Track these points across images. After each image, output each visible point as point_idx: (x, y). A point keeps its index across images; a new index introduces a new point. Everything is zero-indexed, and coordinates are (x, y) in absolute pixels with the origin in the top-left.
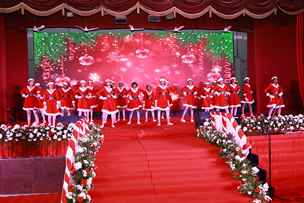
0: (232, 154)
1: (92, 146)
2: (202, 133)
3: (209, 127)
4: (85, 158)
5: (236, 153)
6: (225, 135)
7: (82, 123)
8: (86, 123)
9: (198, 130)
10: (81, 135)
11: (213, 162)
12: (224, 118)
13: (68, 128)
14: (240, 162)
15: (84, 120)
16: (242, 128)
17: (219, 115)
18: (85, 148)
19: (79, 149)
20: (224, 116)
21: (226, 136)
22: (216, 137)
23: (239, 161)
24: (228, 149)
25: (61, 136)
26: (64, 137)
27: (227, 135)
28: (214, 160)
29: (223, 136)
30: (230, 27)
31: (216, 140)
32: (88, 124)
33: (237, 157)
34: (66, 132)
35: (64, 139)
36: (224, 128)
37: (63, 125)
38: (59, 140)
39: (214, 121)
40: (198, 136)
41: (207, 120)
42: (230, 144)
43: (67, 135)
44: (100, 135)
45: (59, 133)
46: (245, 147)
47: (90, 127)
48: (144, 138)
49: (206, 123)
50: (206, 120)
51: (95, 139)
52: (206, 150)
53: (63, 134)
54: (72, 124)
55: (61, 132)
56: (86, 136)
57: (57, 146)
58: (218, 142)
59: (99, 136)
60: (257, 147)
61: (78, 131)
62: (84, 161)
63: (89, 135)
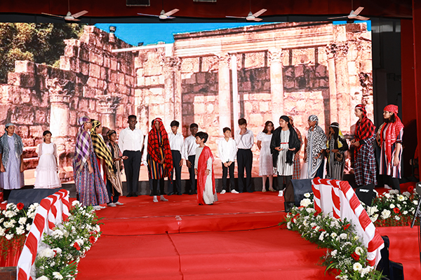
0: (348, 261)
1: (72, 245)
2: (295, 220)
3: (309, 210)
4: (57, 269)
5: (356, 259)
6: (335, 223)
7: (55, 201)
8: (64, 201)
9: (288, 216)
10: (51, 226)
11: (311, 277)
12: (336, 190)
13: (28, 213)
14: (362, 276)
15: (58, 196)
16: (379, 213)
17: (327, 184)
18: (59, 250)
19: (46, 252)
20: (335, 186)
21: (338, 226)
22: (318, 227)
23: (360, 274)
24: (339, 251)
25: (13, 230)
26: (19, 231)
27: (340, 223)
28: (313, 272)
29: (332, 225)
30: (361, 9)
31: (318, 234)
32: (69, 205)
33: (357, 267)
34: (22, 220)
35: (20, 236)
36: (336, 210)
37: (18, 207)
38: (9, 237)
39: (319, 197)
40: (289, 227)
41: (307, 195)
42: (345, 241)
43: (25, 226)
44: (93, 225)
45: (10, 224)
46: (371, 247)
47: (73, 211)
48: (181, 231)
49: (305, 203)
50: (305, 195)
51: (80, 232)
52: (299, 252)
53: (17, 225)
54: (36, 204)
55: (13, 221)
56: (61, 227)
57: (4, 251)
58: (321, 238)
59: (89, 227)
60: (403, 248)
61: (45, 216)
62: (54, 273)
63: (67, 224)
